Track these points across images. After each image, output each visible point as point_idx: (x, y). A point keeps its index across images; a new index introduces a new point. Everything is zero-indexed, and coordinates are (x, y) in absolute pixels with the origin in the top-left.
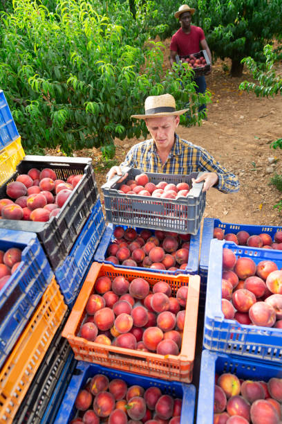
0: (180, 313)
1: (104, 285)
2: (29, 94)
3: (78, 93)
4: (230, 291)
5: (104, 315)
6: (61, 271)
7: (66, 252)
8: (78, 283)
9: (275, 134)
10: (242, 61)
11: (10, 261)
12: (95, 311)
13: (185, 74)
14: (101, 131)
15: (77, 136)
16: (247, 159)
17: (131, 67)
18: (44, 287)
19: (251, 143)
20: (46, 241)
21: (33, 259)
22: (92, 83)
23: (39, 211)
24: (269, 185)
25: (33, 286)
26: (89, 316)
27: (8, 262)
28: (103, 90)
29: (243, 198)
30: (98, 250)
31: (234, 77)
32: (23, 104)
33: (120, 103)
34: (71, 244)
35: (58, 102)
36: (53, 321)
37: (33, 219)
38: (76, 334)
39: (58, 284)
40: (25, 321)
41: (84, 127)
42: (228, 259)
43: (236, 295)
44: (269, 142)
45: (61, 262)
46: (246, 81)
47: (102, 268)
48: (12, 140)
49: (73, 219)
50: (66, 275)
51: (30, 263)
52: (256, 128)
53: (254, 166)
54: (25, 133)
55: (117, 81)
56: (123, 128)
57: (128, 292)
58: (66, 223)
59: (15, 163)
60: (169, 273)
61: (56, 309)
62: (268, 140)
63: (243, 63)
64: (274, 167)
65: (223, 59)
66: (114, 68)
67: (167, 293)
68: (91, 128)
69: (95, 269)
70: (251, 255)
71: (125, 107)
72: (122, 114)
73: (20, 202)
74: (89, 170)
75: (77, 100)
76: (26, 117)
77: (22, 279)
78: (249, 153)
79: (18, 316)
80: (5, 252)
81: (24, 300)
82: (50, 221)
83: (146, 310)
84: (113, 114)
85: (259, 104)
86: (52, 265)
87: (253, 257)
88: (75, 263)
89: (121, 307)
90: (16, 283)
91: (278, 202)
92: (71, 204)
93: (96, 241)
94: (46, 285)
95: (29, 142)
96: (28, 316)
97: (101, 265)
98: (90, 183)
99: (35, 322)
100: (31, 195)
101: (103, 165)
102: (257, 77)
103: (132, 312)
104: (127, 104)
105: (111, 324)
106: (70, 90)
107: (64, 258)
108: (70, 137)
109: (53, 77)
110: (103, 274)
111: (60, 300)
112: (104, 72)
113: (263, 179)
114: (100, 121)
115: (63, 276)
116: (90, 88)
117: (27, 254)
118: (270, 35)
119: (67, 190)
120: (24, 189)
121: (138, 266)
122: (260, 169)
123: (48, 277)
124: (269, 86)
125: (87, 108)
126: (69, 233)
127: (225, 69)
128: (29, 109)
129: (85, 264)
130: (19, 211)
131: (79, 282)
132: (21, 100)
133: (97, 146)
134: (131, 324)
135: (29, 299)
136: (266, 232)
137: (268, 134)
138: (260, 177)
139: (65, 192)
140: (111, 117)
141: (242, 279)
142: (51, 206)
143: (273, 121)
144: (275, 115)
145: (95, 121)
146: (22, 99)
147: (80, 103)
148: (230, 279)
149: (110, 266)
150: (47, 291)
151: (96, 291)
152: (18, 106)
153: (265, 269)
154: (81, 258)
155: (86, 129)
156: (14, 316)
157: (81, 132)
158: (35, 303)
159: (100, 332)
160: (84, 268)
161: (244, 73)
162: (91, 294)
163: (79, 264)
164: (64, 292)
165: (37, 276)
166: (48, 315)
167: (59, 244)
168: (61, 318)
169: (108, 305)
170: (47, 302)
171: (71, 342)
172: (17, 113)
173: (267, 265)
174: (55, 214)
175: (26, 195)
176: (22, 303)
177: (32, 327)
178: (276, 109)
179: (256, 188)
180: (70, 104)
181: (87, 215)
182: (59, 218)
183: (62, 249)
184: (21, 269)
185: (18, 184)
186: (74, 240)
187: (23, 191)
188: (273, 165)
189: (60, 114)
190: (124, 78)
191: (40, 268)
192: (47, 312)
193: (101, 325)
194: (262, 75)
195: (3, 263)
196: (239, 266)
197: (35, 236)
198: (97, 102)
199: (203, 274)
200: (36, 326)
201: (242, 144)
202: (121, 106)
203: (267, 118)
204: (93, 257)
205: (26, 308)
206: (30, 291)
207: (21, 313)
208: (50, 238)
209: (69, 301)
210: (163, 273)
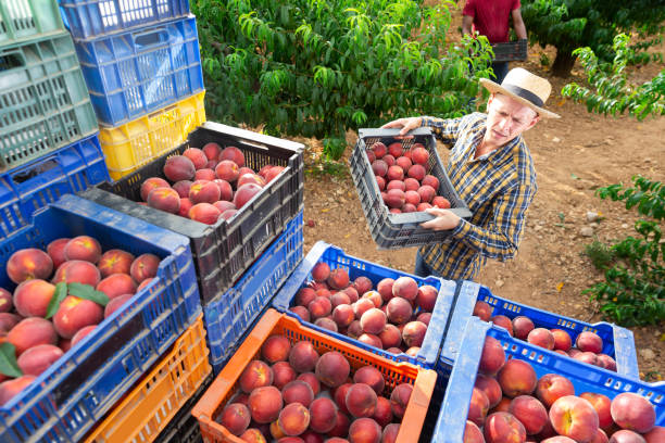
0: (391, 426)
1: (278, 349)
2: (236, 39)
3: (308, 51)
4: (483, 410)
5: (267, 398)
6: (215, 308)
7: (230, 281)
8: (237, 335)
9: (607, 177)
10: (575, 52)
11: (140, 274)
12: (254, 387)
13: (478, 55)
14: (330, 114)
15: (292, 115)
16: (553, 206)
17: (397, 26)
18: (182, 327)
19: (564, 183)
20: (203, 255)
21: (175, 277)
22: (333, 39)
23: (205, 207)
24: (581, 255)
25: (165, 321)
26: (242, 392)
27: (137, 274)
28: (348, 53)
29: (533, 266)
30: (282, 291)
31: (557, 76)
32: (224, 52)
33: (369, 78)
34: (241, 271)
35: (276, 58)
36: (183, 385)
37: (193, 216)
38: (214, 417)
39: (205, 328)
40: (139, 374)
41: (305, 104)
42: (492, 357)
43: (493, 420)
44: (594, 188)
45: (219, 295)
46: (575, 84)
47: (282, 320)
48: (191, 93)
49: (253, 231)
50: (221, 317)
51: (169, 283)
52: (576, 161)
53: (562, 219)
54: (218, 94)
55: (371, 44)
56: (365, 116)
57: (313, 371)
58: (241, 234)
59: (188, 128)
60: (387, 356)
61: (193, 369)
62: (593, 184)
63: (576, 56)
64: (594, 228)
65: (544, 46)
66: (371, 23)
67: (376, 388)
68: (316, 108)
69: (270, 320)
70: (531, 358)
71: (375, 86)
72: (369, 96)
73: (181, 188)
74: (296, 162)
75: (304, 62)
76: (224, 71)
77: (150, 305)
78: (558, 197)
79: (129, 362)
80: (137, 257)
81: (144, 340)
82: (217, 225)
83: (336, 408)
84: (354, 92)
85: (588, 125)
86: (203, 294)
87: (534, 362)
88: (240, 303)
89: (297, 391)
90: (139, 308)
91: (591, 286)
92: (256, 207)
93: (282, 276)
94: (186, 325)
95: (220, 110)
96: (145, 367)
97: (281, 315)
98: (293, 183)
99: (154, 379)
100: (199, 181)
101: (321, 167)
102: (593, 81)
103: (312, 405)
104: (379, 82)
105: (273, 416)
106: (297, 45)
107: (225, 289)
108: (282, 114)
109: (277, 21)
110: (280, 330)
111: (202, 355)
112: (354, 26)
113: (571, 243)
114: (332, 100)
115: (216, 318)
116: (328, 46)
117: (167, 268)
118: (628, 21)
119: (256, 185)
120: (191, 170)
121: (340, 332)
122: (570, 226)
123: (192, 313)
124: (612, 97)
125: (316, 76)
126: (241, 251)
127: (544, 62)
128: (231, 59)
129: (256, 308)
130: (175, 201)
131: (240, 334)
132: (222, 46)
133: (319, 136)
134: (306, 424)
135: (154, 339)
136: (564, 328)
137: (595, 175)
138: (569, 239)
139: (252, 187)
140: (350, 96)
141: (508, 396)
142: (225, 203)
143: (607, 156)
144: (612, 146)
145: (324, 98)
146: (224, 45)
147: (309, 66)
148: (487, 391)
149: (294, 320)
150: (187, 333)
151: (263, 355)
152: (216, 53)
153: (551, 389)
154: (252, 298)
155: (308, 106)
156: (123, 362)
157: (299, 110)
158: (162, 350)
159: (253, 425)
160: (252, 314)
161: (573, 73)
162: (253, 359)
163: (246, 306)
164: (213, 343)
165: (175, 307)
166: (178, 374)
167: (222, 265)
168: (197, 385)
169: (276, 383)
170: (180, 353)
171: (203, 427)
172: (211, 62)
173: (557, 382)
174: (228, 216)
175: (192, 180)
176: (140, 344)
177: (148, 386)
178: (616, 138)
179: (558, 256)
180: (294, 66)
181: (278, 231)
182: (232, 224)
183: (225, 274)
184: (153, 288)
185: (184, 159)
186: (247, 264)
187: (189, 173)
188: (594, 224)
189: (275, 76)
190: (383, 41)
191: (182, 296)
192: (177, 368)
193: (257, 413)
194: (603, 80)
195: (129, 274)
196: (508, 372)
197: (187, 242)
198: (335, 69)
199: (443, 370)
200: (154, 386)
201: (549, 181)
202: (369, 83)
203: (597, 150)
204: (271, 301)
205: (146, 353)
206: (157, 328)
207: (136, 358)
208: (209, 251)
209: (216, 360)
210: (377, 353)
